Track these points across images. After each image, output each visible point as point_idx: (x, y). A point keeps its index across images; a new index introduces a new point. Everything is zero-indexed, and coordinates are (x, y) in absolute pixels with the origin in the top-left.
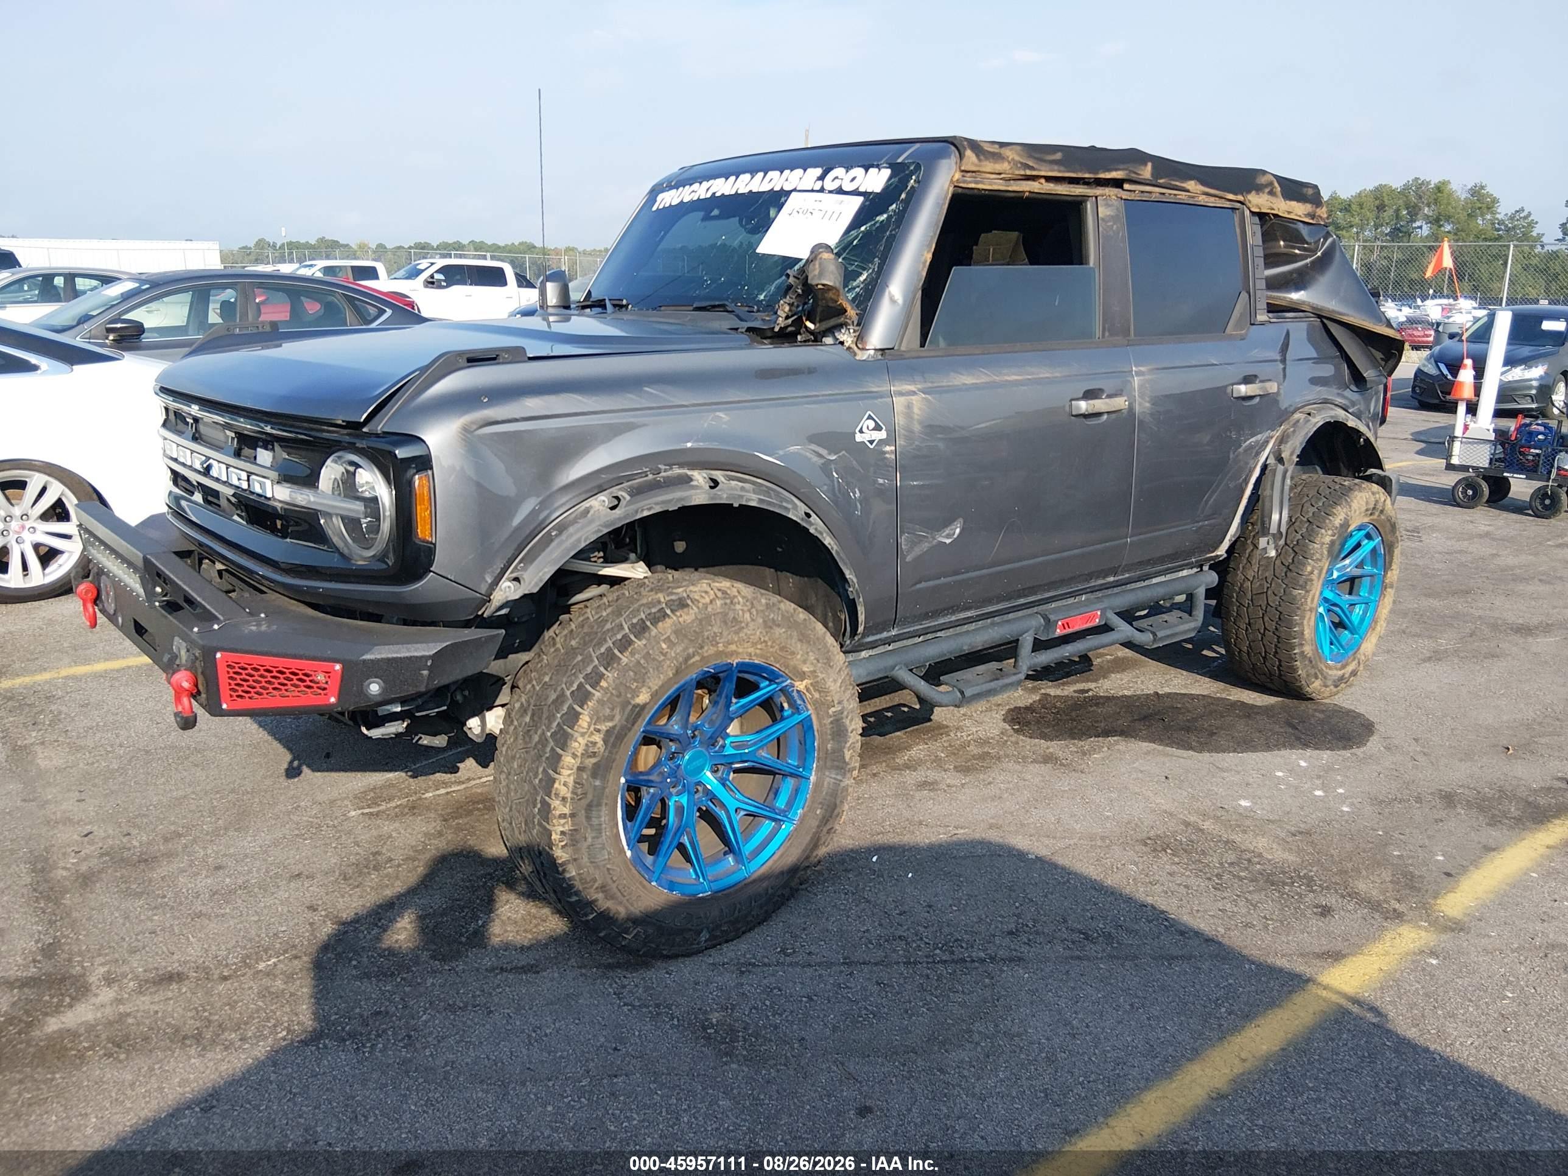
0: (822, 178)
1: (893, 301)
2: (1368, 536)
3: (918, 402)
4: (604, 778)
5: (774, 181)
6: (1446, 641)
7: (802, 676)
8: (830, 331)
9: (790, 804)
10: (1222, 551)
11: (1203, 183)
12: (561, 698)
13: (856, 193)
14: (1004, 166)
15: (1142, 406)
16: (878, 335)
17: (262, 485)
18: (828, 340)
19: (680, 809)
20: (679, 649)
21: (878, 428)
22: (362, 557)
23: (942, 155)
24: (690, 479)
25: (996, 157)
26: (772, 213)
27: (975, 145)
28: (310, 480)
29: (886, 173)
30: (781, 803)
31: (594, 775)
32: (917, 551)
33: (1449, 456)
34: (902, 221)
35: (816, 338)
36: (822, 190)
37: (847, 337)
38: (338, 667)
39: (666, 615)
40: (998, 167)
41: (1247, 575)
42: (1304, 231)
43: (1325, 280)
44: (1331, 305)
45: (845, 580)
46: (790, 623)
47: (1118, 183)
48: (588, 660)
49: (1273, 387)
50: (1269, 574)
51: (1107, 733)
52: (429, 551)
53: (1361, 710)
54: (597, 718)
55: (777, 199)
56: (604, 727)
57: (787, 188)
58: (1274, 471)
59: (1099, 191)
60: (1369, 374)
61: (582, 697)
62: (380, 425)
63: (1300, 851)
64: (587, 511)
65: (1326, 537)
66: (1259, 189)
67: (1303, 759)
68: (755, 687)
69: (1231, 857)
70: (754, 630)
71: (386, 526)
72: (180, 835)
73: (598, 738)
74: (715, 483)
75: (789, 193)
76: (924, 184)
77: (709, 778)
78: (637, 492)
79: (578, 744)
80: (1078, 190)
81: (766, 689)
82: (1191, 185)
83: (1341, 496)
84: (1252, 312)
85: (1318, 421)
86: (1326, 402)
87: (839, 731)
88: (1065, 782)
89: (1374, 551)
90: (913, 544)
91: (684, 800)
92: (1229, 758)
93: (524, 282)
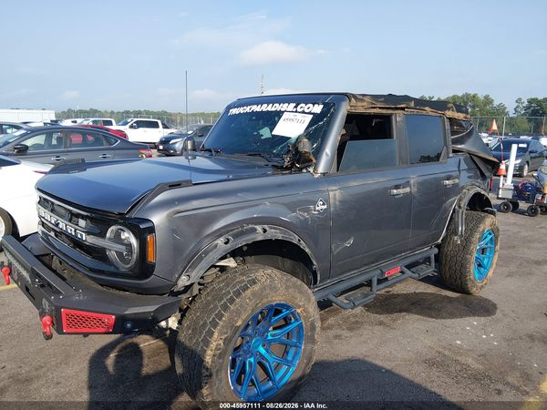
0: (296, 107)
1: (327, 154)
2: (490, 234)
3: (337, 193)
4: (223, 359)
5: (277, 107)
6: (512, 268)
7: (300, 307)
8: (306, 167)
9: (294, 358)
10: (440, 241)
11: (431, 108)
12: (205, 324)
13: (310, 113)
14: (365, 104)
15: (414, 190)
16: (321, 168)
17: (81, 235)
18: (304, 171)
19: (250, 363)
20: (253, 301)
21: (324, 204)
22: (124, 268)
23: (343, 100)
24: (256, 230)
25: (362, 100)
26: (276, 119)
27: (354, 96)
28: (102, 235)
29: (321, 106)
30: (290, 358)
31: (219, 358)
32: (338, 250)
33: (498, 194)
34: (329, 124)
35: (300, 170)
36: (296, 112)
37: (311, 170)
38: (114, 317)
39: (248, 288)
40: (363, 104)
41: (449, 249)
42: (463, 123)
43: (470, 141)
44: (473, 150)
45: (312, 264)
46: (295, 286)
47: (403, 109)
48: (216, 307)
49: (457, 181)
50: (457, 249)
51: (400, 311)
52: (153, 266)
53: (491, 298)
54: (221, 333)
55: (279, 114)
56: (223, 337)
57: (282, 110)
58: (458, 212)
59: (396, 112)
60: (487, 174)
61: (215, 325)
62: (134, 215)
63: (483, 364)
64: (216, 245)
65: (477, 235)
66: (449, 109)
67: (475, 321)
68: (280, 312)
69: (459, 368)
70: (282, 291)
71: (135, 256)
72: (42, 367)
73: (221, 342)
74: (265, 231)
75: (283, 112)
76: (336, 111)
77: (262, 350)
78: (235, 236)
79: (213, 345)
80: (390, 112)
81: (285, 312)
82: (427, 108)
83: (481, 220)
84: (448, 153)
85: (472, 192)
86: (473, 185)
87: (313, 328)
88: (390, 335)
89: (491, 239)
90: (336, 248)
91: (252, 360)
92: (448, 322)
93: (165, 127)
